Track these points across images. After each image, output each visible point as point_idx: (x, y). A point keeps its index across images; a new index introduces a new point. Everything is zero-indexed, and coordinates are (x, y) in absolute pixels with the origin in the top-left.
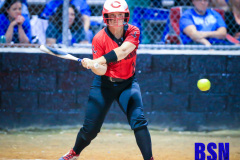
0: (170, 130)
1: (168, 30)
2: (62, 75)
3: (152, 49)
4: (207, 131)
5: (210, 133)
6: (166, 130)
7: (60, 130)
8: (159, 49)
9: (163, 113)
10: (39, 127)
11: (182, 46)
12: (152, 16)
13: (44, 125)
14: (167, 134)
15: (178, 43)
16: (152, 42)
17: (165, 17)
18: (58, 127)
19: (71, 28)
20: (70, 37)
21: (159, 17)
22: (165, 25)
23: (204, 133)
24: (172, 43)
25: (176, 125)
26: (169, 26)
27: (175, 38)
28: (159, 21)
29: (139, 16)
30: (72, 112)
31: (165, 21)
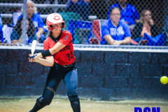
0: (91, 99)
1: (91, 35)
2: (21, 63)
3: (80, 47)
4: (115, 101)
5: (117, 102)
6: (89, 100)
7: (20, 99)
8: (85, 47)
9: (87, 89)
10: (6, 97)
11: (100, 45)
12: (81, 26)
13: (10, 95)
14: (89, 102)
15: (97, 43)
16: (80, 43)
17: (89, 27)
18: (19, 97)
19: (27, 33)
20: (27, 39)
21: (85, 26)
22: (89, 32)
23: (113, 102)
24: (93, 43)
25: (95, 96)
26: (92, 32)
27: (95, 40)
28: (85, 29)
29: (72, 26)
30: (28, 87)
31: (89, 29)
